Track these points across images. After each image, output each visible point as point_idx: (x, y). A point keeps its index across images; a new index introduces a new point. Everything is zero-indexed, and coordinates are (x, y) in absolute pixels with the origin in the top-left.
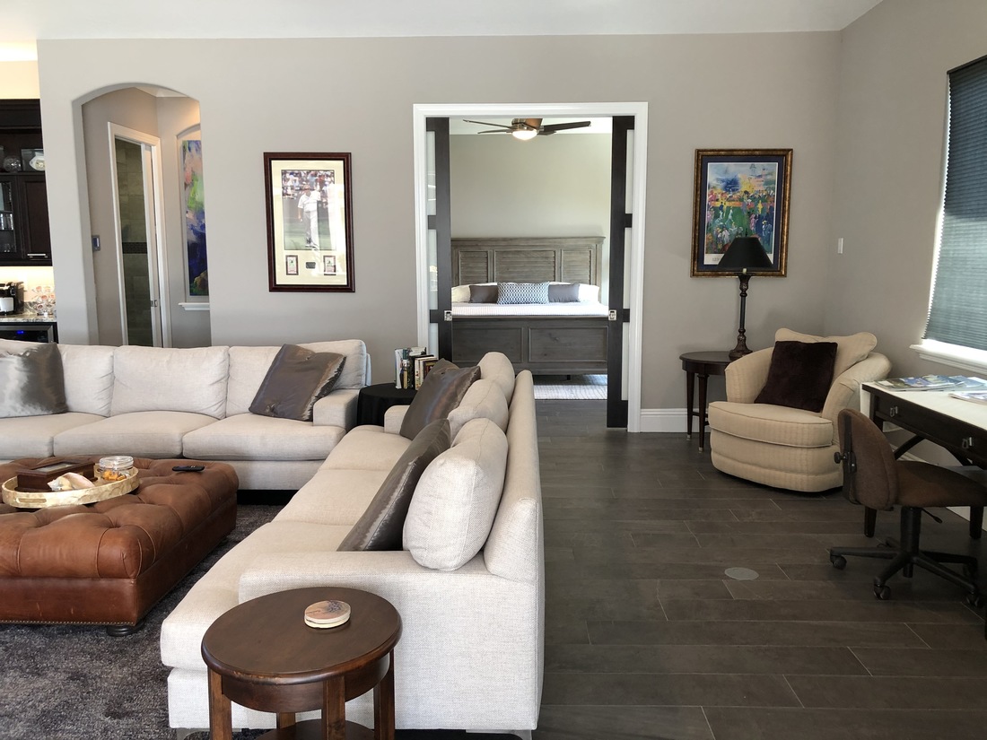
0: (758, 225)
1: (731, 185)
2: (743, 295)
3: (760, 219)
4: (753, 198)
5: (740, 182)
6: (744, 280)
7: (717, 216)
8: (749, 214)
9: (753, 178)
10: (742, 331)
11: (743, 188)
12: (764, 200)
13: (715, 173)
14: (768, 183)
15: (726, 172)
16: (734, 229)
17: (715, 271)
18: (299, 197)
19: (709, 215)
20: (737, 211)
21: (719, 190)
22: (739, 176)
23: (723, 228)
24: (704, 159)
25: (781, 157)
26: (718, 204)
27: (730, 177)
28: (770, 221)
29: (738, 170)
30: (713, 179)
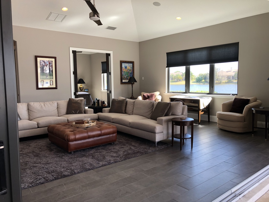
0: (130, 75)
2: (132, 87)
3: (130, 74)
4: (129, 70)
6: (132, 84)
7: (124, 73)
8: (129, 73)
9: (129, 66)
10: (132, 94)
11: (128, 68)
12: (130, 70)
14: (131, 67)
15: (125, 65)
16: (127, 75)
18: (44, 67)
19: (123, 73)
20: (127, 72)
21: (124, 68)
22: (127, 66)
23: (125, 75)
24: (122, 62)
25: (132, 63)
26: (124, 71)
28: (132, 74)
29: (127, 65)
30: (123, 66)
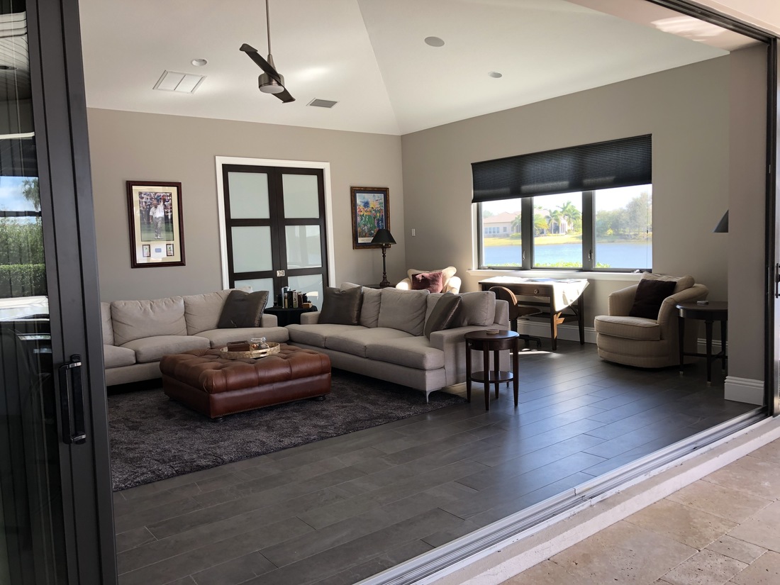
0: (378, 223)
1: (366, 204)
2: (384, 256)
3: (378, 220)
4: (375, 211)
5: (370, 203)
6: (384, 248)
7: (362, 219)
8: (374, 218)
9: (375, 200)
10: (385, 273)
11: (371, 206)
12: (379, 211)
13: (360, 198)
14: (380, 203)
15: (364, 198)
16: (369, 225)
17: (364, 246)
18: (150, 209)
19: (359, 219)
20: (370, 217)
21: (362, 207)
22: (369, 200)
23: (365, 225)
24: (354, 191)
25: (384, 191)
26: (362, 214)
27: (366, 201)
28: (382, 222)
29: (369, 197)
30: (358, 201)
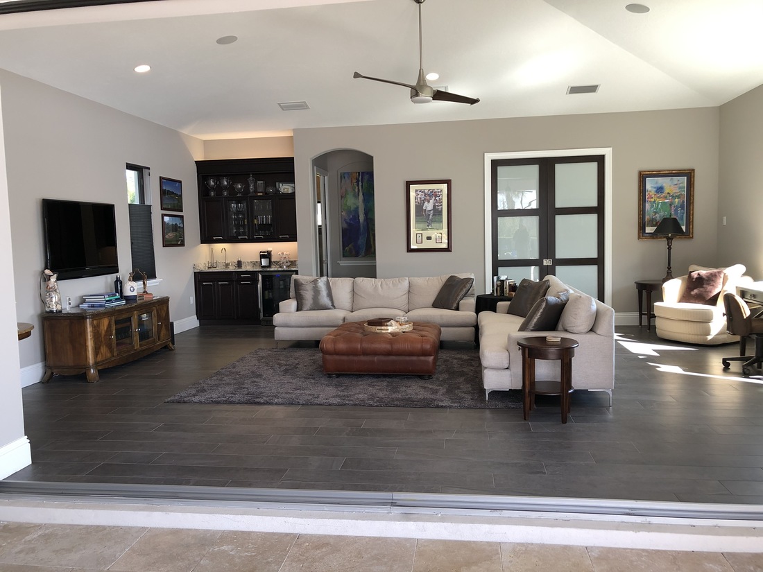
0: (676, 210)
1: (660, 190)
2: (669, 248)
3: (677, 208)
4: (673, 196)
5: (665, 188)
6: (669, 240)
7: (652, 207)
8: (671, 205)
9: (673, 186)
10: (669, 268)
11: (667, 191)
12: (679, 197)
13: (650, 184)
14: (681, 188)
15: (657, 183)
16: (662, 213)
17: (653, 236)
18: (424, 203)
19: (648, 206)
20: (664, 203)
21: (653, 193)
22: (664, 185)
23: (656, 213)
24: (644, 176)
25: (689, 174)
26: (653, 200)
27: (659, 185)
28: (683, 208)
29: (664, 182)
30: (648, 187)
